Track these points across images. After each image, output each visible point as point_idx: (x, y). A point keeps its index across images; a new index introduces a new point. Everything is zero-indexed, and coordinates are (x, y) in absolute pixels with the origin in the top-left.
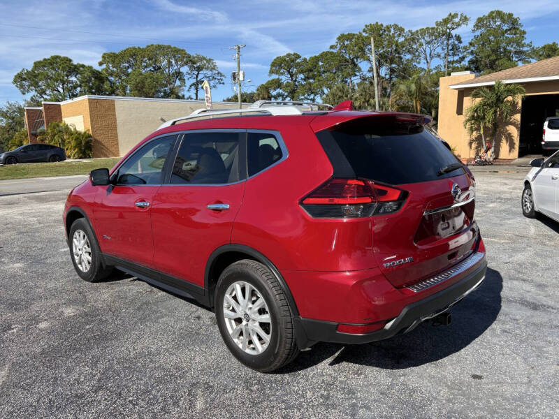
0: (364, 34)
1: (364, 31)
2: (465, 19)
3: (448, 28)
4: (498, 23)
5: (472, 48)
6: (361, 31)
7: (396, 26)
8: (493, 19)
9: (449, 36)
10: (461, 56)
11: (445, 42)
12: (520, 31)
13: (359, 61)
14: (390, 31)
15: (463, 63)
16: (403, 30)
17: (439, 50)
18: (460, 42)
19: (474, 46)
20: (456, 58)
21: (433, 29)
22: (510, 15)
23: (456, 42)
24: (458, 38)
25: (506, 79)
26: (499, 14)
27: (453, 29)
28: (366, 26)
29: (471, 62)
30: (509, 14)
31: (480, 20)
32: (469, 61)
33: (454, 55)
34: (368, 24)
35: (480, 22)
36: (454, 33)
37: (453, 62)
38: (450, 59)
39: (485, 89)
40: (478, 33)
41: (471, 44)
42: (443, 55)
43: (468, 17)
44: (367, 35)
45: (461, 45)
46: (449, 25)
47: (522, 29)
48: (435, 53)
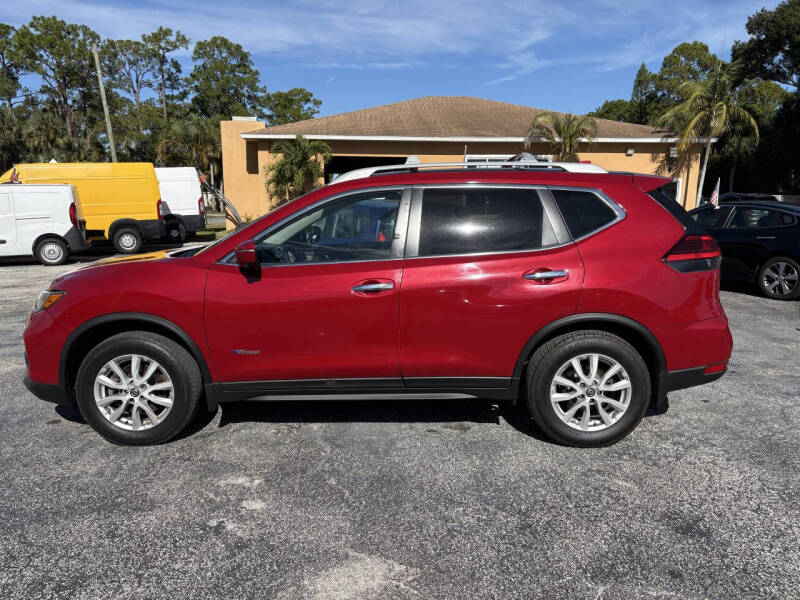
0: (32, 30)
1: (32, 25)
2: (183, 40)
3: (160, 47)
4: (224, 55)
5: (197, 83)
6: (27, 25)
7: (85, 29)
8: (217, 47)
9: (163, 60)
10: (181, 90)
11: (156, 67)
12: (251, 71)
13: (21, 72)
14: (78, 35)
15: (185, 100)
16: (98, 37)
17: (149, 77)
18: (179, 71)
19: (198, 80)
20: (176, 93)
21: (137, 43)
22: (238, 47)
23: (173, 70)
24: (176, 65)
25: (308, 134)
26: (224, 42)
27: (168, 50)
28: (34, 18)
29: (195, 100)
30: (238, 45)
31: (201, 45)
32: (193, 100)
33: (173, 87)
34: (38, 16)
35: (202, 49)
36: (169, 56)
37: (172, 97)
38: (168, 92)
39: (287, 144)
40: (200, 62)
41: (193, 76)
42: (156, 85)
43: (187, 38)
44: (38, 33)
45: (181, 76)
46: (163, 44)
47: (253, 68)
48: (145, 79)
